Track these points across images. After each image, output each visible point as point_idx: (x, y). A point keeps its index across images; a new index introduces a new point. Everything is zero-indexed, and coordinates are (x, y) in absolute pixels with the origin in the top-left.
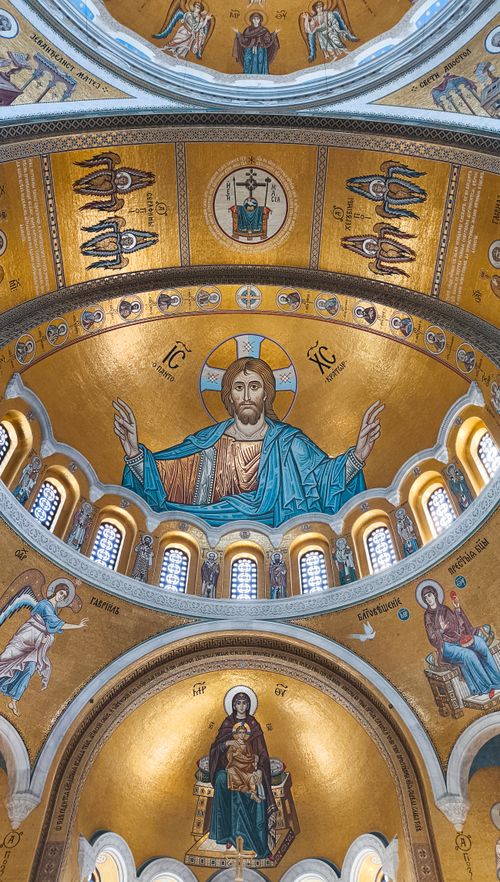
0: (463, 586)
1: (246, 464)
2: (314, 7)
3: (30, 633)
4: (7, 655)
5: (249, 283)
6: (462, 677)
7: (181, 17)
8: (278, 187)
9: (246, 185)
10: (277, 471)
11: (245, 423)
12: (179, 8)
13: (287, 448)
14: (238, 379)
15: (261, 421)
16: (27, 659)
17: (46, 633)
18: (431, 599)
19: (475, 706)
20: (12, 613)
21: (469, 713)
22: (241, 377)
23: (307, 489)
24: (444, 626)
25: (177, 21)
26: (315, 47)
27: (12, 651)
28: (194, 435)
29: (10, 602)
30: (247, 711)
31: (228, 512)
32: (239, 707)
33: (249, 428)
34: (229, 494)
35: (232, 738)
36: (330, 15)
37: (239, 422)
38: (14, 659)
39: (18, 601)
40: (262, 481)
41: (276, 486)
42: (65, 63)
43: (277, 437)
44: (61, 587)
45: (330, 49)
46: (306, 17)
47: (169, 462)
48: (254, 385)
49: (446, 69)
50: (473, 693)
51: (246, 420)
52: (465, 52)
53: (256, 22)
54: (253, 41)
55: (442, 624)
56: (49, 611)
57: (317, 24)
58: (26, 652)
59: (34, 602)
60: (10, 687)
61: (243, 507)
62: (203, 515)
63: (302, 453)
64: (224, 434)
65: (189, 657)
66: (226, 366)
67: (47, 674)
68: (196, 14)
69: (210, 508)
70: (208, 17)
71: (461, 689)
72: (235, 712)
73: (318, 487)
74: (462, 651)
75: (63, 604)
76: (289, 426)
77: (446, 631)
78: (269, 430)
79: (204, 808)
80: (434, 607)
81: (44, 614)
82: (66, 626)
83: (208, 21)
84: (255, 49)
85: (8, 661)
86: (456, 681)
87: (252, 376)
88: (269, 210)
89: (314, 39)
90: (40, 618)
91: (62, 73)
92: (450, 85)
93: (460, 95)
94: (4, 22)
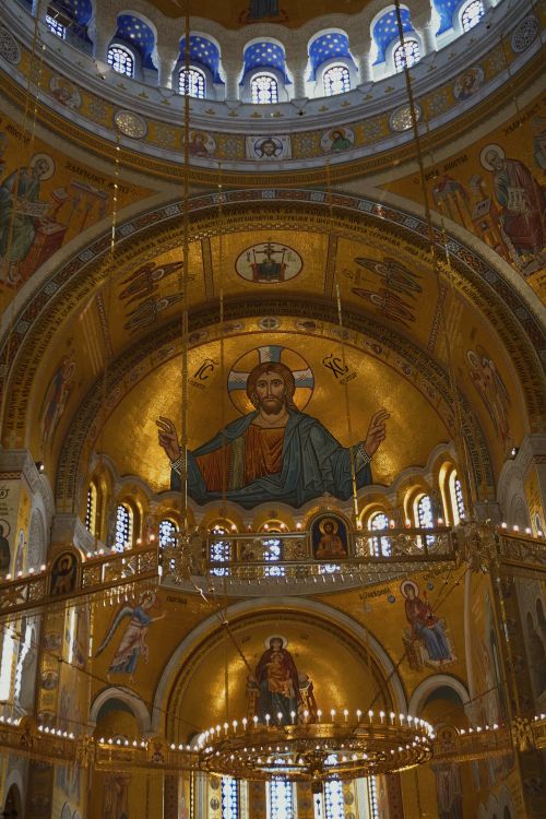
0: (431, 589)
1: (271, 449)
3: (132, 630)
4: (121, 649)
5: (269, 315)
6: (426, 647)
8: (293, 253)
9: (265, 252)
10: (298, 454)
11: (268, 414)
13: (306, 435)
14: (261, 379)
15: (283, 411)
16: (134, 647)
17: (142, 627)
18: (411, 592)
19: (431, 667)
20: (120, 621)
21: (427, 671)
22: (264, 377)
23: (324, 473)
24: (417, 612)
27: (124, 645)
28: (226, 428)
29: (117, 616)
30: (281, 647)
31: (259, 493)
32: (274, 645)
33: (273, 417)
34: (258, 476)
35: (270, 661)
37: (264, 414)
38: (126, 649)
39: (121, 613)
40: (286, 463)
41: (297, 468)
42: (96, 179)
43: (298, 425)
44: (145, 596)
47: (206, 456)
48: (276, 382)
49: (446, 168)
50: (431, 658)
51: (270, 411)
52: (462, 158)
55: (416, 609)
56: (142, 613)
58: (132, 643)
59: (131, 610)
60: (127, 668)
61: (270, 488)
62: (237, 499)
63: (319, 439)
64: (251, 424)
65: (238, 624)
66: (251, 370)
67: (147, 653)
69: (243, 491)
71: (424, 654)
72: (272, 647)
73: (333, 472)
74: (428, 630)
75: (148, 607)
76: (307, 416)
77: (419, 616)
78: (290, 419)
79: (253, 704)
80: (412, 598)
81: (138, 616)
82: (154, 620)
85: (123, 652)
86: (421, 649)
87: (274, 376)
88: (285, 265)
90: (136, 619)
91: (95, 190)
92: (447, 187)
93: (456, 201)
94: (43, 165)
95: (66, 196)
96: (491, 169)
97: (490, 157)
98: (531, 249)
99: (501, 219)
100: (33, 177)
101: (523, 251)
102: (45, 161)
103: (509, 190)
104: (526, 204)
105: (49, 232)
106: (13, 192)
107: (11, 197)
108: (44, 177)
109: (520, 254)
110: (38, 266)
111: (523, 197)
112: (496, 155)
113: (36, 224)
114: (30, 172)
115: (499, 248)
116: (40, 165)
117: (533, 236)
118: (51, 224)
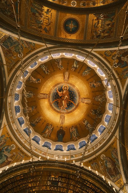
2: (72, 127)
7: (48, 127)
12: (47, 126)
25: (47, 128)
26: (72, 136)
36: (75, 129)
42: (23, 153)
45: (74, 137)
46: (71, 129)
49: (94, 160)
53: (61, 128)
54: (60, 132)
57: (72, 130)
68: (50, 127)
70: (53, 127)
83: (53, 128)
84: (60, 134)
89: (72, 134)
91: (22, 155)
92: (94, 164)
93: (96, 167)
94: (13, 147)
95: (16, 154)
96: (103, 159)
97: (103, 157)
98: (114, 176)
99: (106, 170)
100: (10, 148)
101: (112, 176)
102: (14, 146)
103: (107, 163)
104: (111, 166)
105: (9, 160)
106: (5, 149)
107: (4, 150)
108: (13, 149)
109: (112, 177)
110: (3, 167)
111: (111, 164)
112: (104, 156)
113: (7, 157)
114: (10, 147)
115: (107, 176)
116: (13, 146)
117: (114, 173)
118: (10, 159)
